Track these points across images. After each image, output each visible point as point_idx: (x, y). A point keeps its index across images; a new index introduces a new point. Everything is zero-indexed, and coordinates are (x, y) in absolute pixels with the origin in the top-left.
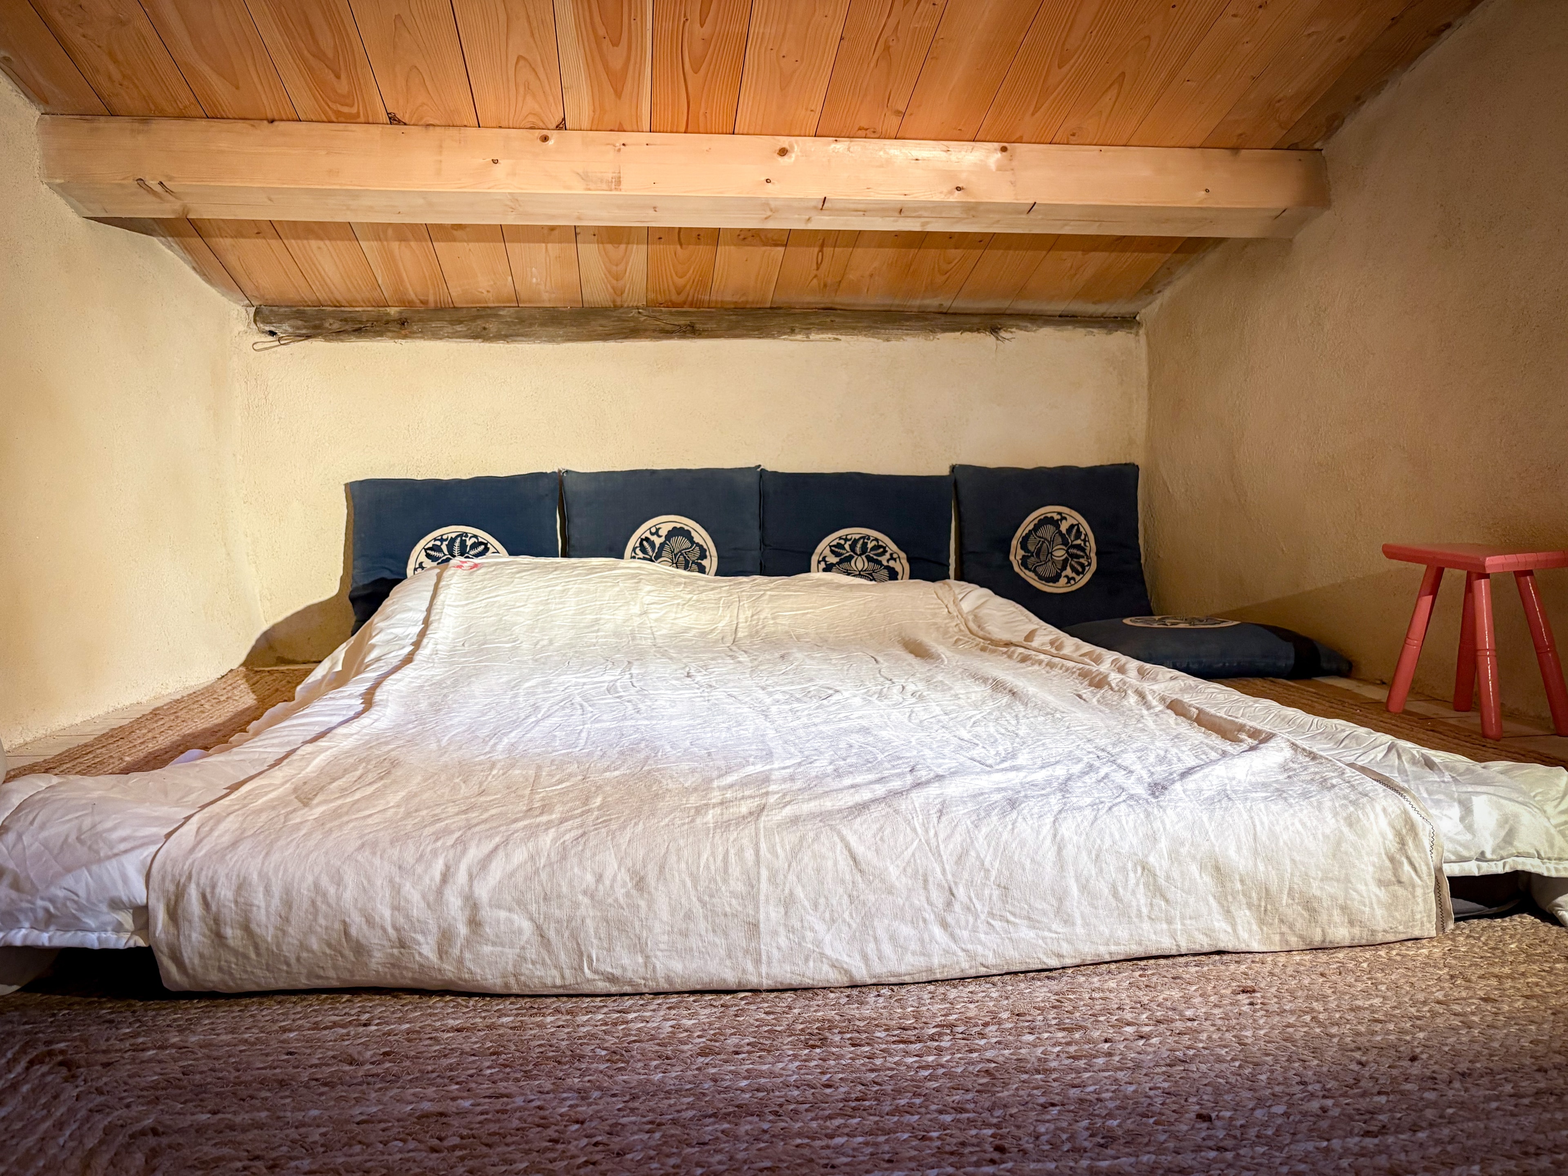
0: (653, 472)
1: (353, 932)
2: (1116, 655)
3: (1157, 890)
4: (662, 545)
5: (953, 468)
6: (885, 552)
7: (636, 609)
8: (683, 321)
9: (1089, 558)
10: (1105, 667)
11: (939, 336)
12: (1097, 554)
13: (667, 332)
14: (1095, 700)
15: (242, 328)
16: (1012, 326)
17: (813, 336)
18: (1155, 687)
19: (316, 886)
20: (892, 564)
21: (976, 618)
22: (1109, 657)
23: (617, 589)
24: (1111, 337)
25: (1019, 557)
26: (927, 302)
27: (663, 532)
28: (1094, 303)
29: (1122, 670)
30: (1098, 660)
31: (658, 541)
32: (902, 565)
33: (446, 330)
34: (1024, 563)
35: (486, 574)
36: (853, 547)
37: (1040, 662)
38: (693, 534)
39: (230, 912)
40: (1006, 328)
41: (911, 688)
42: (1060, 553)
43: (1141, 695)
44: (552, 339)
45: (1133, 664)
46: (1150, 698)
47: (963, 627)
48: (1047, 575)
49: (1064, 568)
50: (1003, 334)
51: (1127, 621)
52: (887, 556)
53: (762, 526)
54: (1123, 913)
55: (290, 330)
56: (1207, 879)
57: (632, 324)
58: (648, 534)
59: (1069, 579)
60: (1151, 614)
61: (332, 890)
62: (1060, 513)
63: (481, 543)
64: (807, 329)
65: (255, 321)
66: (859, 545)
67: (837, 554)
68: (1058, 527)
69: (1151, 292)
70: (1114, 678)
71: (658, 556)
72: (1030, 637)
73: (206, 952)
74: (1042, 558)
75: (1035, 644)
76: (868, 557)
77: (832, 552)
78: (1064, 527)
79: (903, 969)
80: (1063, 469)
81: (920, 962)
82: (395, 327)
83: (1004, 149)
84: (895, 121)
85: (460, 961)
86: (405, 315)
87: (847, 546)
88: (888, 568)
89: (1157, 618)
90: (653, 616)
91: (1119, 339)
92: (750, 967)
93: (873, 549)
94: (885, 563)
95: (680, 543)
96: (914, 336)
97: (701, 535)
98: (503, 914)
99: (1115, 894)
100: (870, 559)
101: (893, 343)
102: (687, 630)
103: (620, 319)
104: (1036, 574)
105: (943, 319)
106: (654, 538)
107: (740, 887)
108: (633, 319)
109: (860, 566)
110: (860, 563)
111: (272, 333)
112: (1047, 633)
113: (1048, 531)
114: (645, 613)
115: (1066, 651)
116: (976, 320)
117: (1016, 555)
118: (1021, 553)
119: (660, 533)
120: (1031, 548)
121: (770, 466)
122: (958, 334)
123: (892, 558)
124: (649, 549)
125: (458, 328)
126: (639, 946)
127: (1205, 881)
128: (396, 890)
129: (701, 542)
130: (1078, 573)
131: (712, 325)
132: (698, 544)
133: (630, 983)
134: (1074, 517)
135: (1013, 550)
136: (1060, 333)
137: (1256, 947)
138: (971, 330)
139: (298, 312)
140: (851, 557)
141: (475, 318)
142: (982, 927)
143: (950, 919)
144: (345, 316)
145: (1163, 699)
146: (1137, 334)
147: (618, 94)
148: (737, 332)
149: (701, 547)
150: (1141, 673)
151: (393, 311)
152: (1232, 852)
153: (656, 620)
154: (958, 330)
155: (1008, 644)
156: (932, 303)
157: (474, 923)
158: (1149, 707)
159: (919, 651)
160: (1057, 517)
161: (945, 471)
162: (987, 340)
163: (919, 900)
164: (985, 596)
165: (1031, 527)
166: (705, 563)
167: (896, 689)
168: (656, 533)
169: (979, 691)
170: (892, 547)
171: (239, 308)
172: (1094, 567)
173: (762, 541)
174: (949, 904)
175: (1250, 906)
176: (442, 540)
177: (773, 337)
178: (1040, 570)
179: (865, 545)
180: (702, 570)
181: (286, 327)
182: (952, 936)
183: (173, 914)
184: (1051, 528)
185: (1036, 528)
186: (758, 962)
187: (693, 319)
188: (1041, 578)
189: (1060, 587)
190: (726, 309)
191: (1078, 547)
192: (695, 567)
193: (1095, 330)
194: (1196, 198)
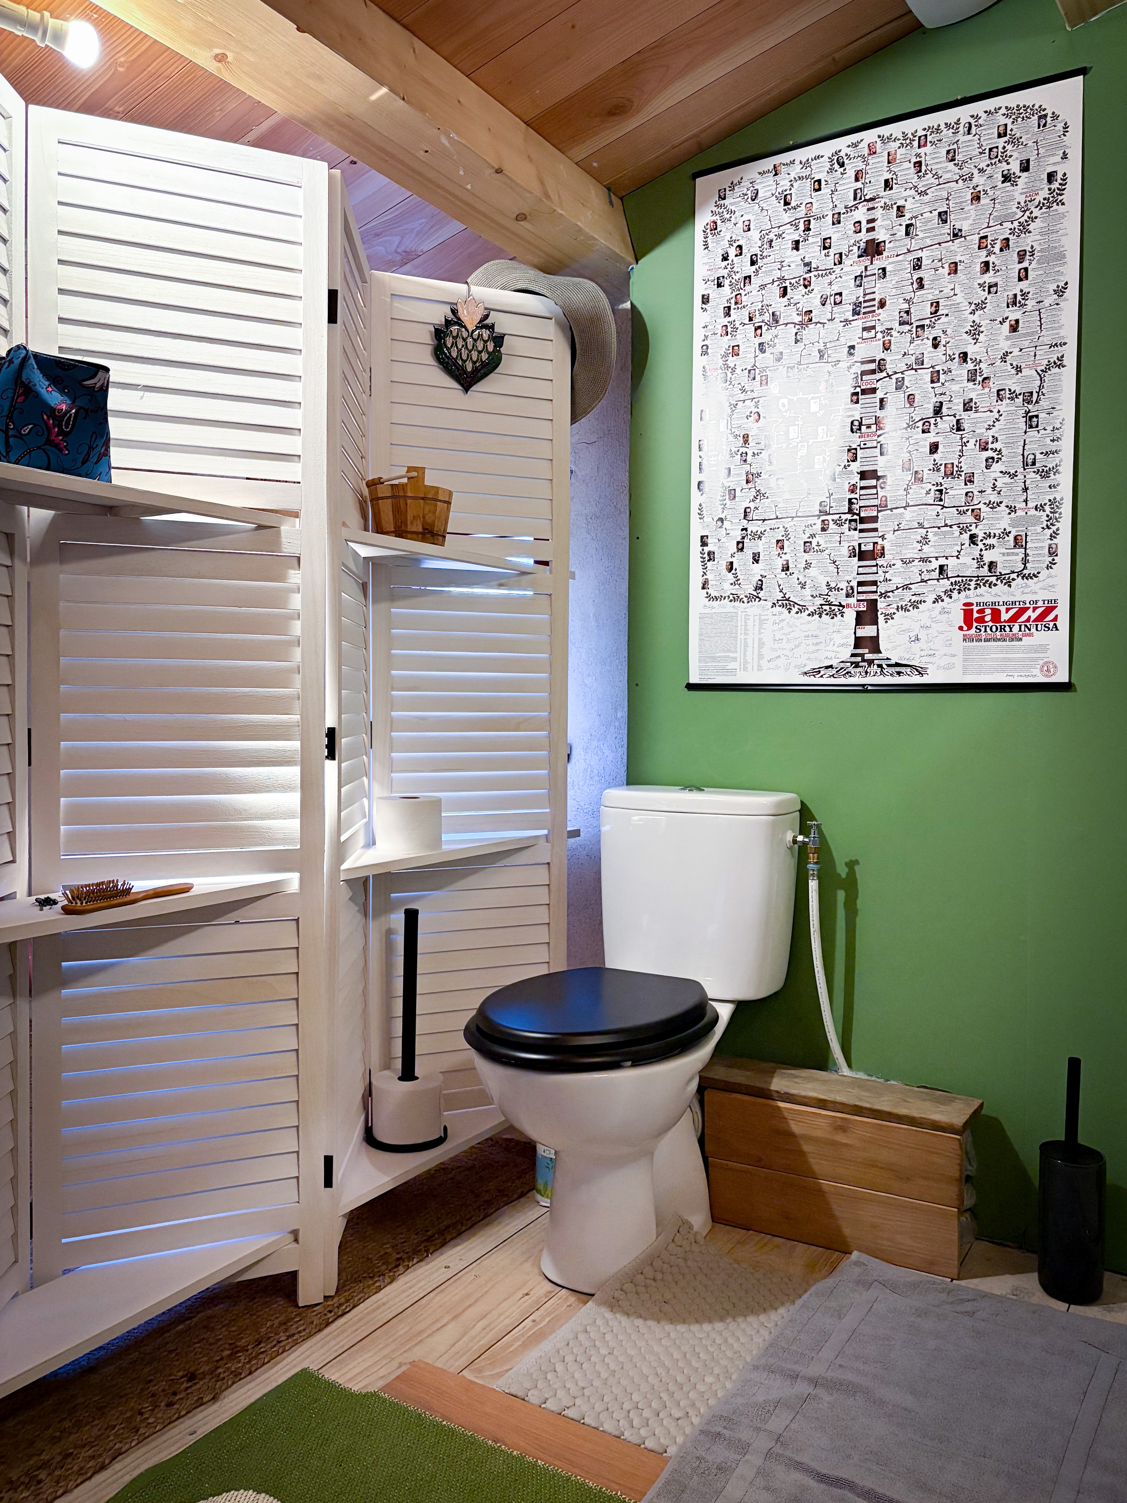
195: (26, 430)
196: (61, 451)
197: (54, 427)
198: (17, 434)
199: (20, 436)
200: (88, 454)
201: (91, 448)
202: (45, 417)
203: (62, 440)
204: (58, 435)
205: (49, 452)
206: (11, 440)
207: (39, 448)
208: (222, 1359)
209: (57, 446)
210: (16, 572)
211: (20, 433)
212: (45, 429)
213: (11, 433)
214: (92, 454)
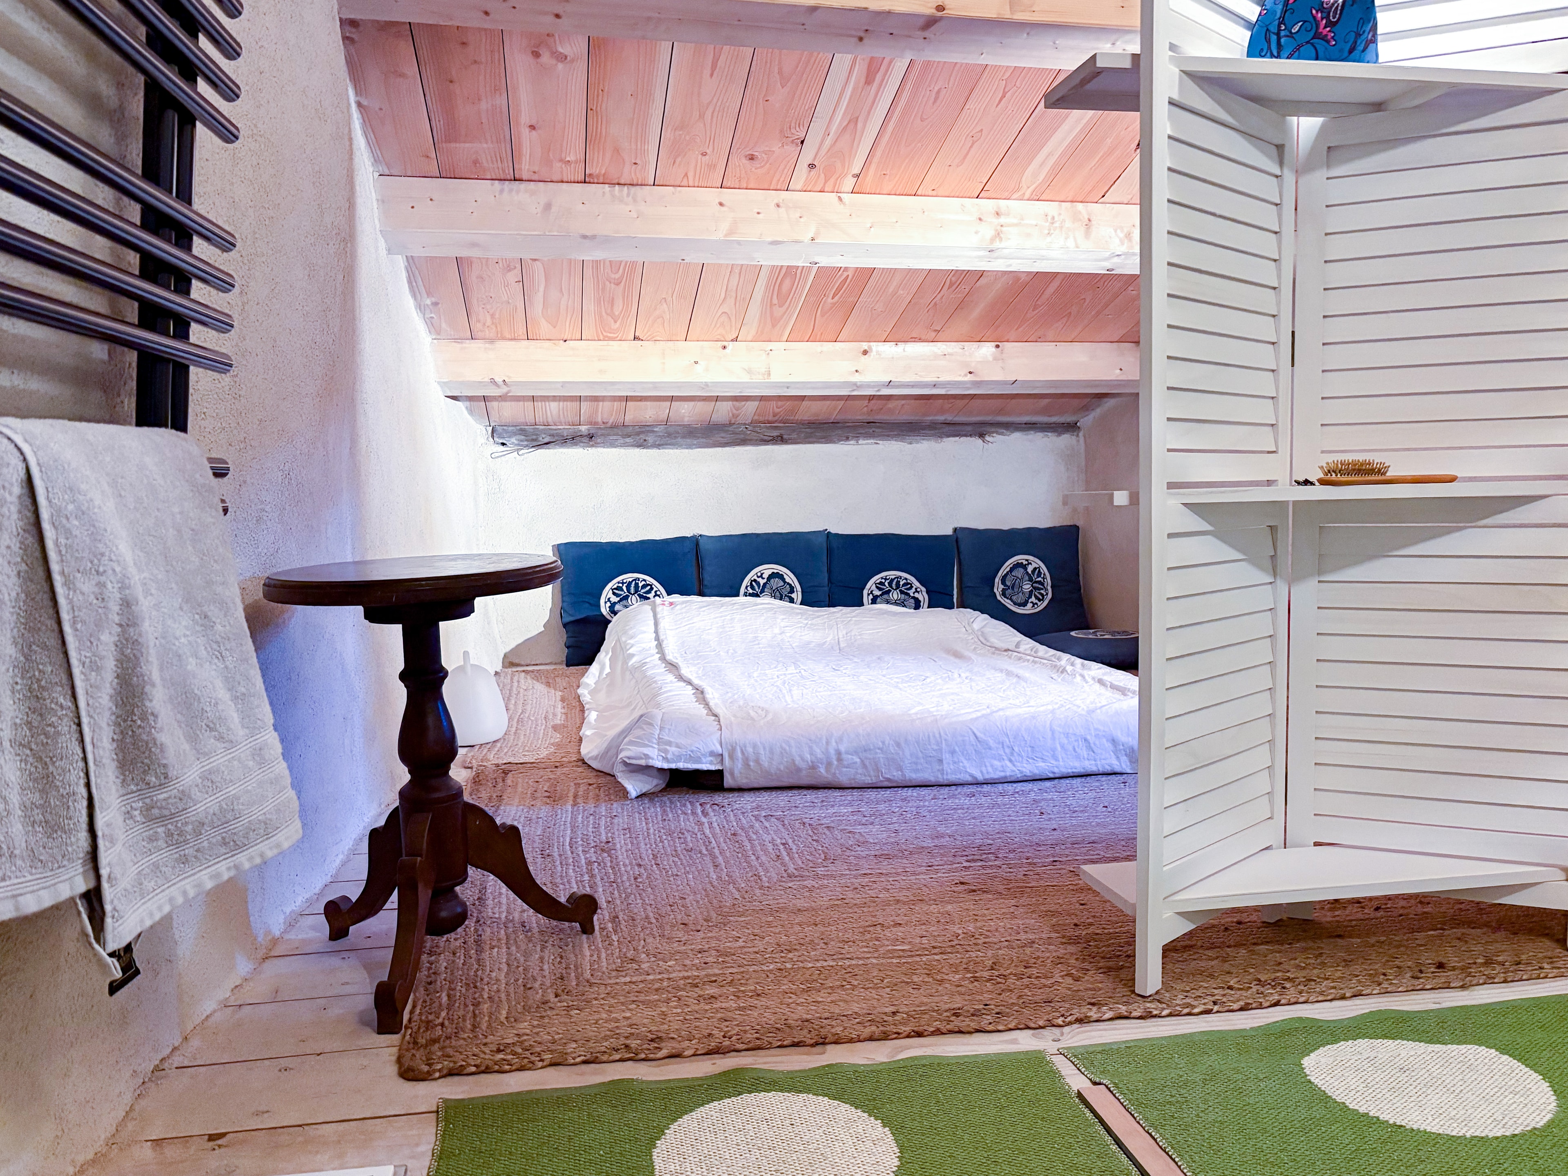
0: (757, 535)
1: (797, 763)
2: (1068, 656)
3: (1090, 748)
4: (765, 584)
5: (955, 530)
6: (912, 587)
7: (777, 631)
8: (775, 433)
9: (1046, 590)
10: (1063, 663)
11: (945, 440)
12: (1052, 587)
13: (765, 441)
14: (1060, 680)
15: (483, 441)
16: (993, 432)
17: (861, 442)
18: (1090, 673)
19: (781, 747)
20: (916, 595)
21: (983, 634)
22: (1066, 657)
23: (763, 618)
24: (1061, 438)
25: (1000, 590)
26: (937, 418)
27: (766, 576)
28: (1049, 416)
29: (1073, 664)
30: (1059, 659)
31: (762, 582)
32: (923, 597)
33: (619, 441)
34: (1004, 594)
35: (682, 609)
36: (890, 584)
37: (1028, 661)
38: (785, 576)
39: (752, 756)
40: (990, 433)
41: (964, 675)
42: (1027, 587)
43: (1083, 676)
44: (690, 447)
45: (1079, 661)
46: (1087, 677)
47: (976, 640)
48: (1019, 601)
49: (1030, 597)
50: (987, 438)
51: (1073, 633)
52: (913, 590)
53: (829, 571)
54: (1078, 757)
55: (516, 442)
56: (1110, 745)
57: (742, 436)
58: (755, 577)
59: (1034, 604)
60: (1088, 627)
61: (787, 748)
62: (1027, 560)
63: (648, 585)
64: (857, 438)
65: (493, 437)
66: (894, 583)
67: (880, 589)
68: (1026, 569)
69: (1087, 410)
70: (1069, 668)
71: (762, 591)
72: (1018, 645)
73: (742, 771)
74: (1016, 590)
75: (1021, 649)
76: (901, 591)
77: (877, 587)
78: (1030, 569)
79: (996, 777)
80: (1029, 529)
81: (1002, 774)
82: (586, 440)
83: (998, 346)
84: (934, 334)
85: (835, 774)
86: (591, 432)
87: (886, 584)
88: (914, 598)
89: (1091, 631)
90: (788, 635)
91: (1066, 440)
92: (940, 776)
93: (903, 585)
94: (912, 595)
95: (776, 583)
96: (928, 440)
97: (790, 578)
98: (850, 757)
99: (1074, 750)
100: (902, 592)
101: (914, 445)
102: (809, 643)
103: (734, 433)
104: (1012, 601)
105: (947, 429)
106: (759, 580)
107: (935, 747)
108: (742, 433)
109: (895, 597)
110: (895, 595)
111: (503, 444)
112: (1028, 644)
113: (1019, 572)
114: (783, 632)
115: (1040, 654)
116: (969, 428)
117: (998, 588)
118: (1001, 587)
119: (764, 576)
120: (1008, 583)
121: (833, 530)
122: (957, 438)
123: (916, 591)
124: (756, 587)
125: (628, 440)
126: (900, 769)
127: (1108, 745)
128: (810, 747)
129: (791, 582)
130: (1039, 600)
131: (794, 436)
132: (788, 584)
133: (896, 781)
134: (1036, 563)
135: (996, 585)
136: (1025, 437)
137: (1129, 771)
138: (966, 436)
139: (521, 430)
140: (890, 591)
141: (638, 434)
142: (1025, 761)
143: (1013, 759)
144: (552, 432)
145: (1093, 678)
146: (1078, 436)
147: (774, 326)
148: (811, 440)
149: (790, 585)
150: (1083, 665)
151: (584, 429)
152: (1119, 735)
153: (791, 637)
154: (957, 436)
155: (1007, 650)
156: (941, 418)
157: (840, 760)
158: (1087, 682)
159: (957, 655)
160: (1025, 563)
161: (950, 532)
162: (977, 441)
163: (1001, 752)
164: (985, 619)
165: (1008, 569)
166: (794, 596)
167: (956, 675)
168: (761, 576)
169: (1000, 676)
170: (916, 584)
171: (481, 427)
172: (1050, 596)
173: (829, 580)
174: (1012, 754)
175: (1126, 755)
176: (623, 583)
177: (834, 442)
178: (1014, 598)
179: (898, 582)
180: (792, 601)
181: (513, 440)
182: (1014, 765)
183: (731, 757)
184: (1021, 570)
185: (1011, 570)
186: (943, 774)
187: (782, 432)
188: (1015, 604)
189: (1028, 610)
190: (803, 424)
191: (1039, 582)
192: (787, 599)
193: (1049, 434)
194: (1114, 375)
195: (1296, 29)
196: (1328, 42)
197: (1322, 19)
198: (1288, 34)
199: (1291, 35)
200: (1355, 42)
201: (1358, 35)
202: (1314, 12)
203: (1330, 31)
204: (1325, 27)
205: (1317, 46)
206: (1283, 40)
207: (1307, 42)
208: (1475, 963)
209: (1324, 38)
210: (1285, 180)
211: (1291, 32)
212: (1314, 26)
213: (1282, 33)
214: (1359, 42)
